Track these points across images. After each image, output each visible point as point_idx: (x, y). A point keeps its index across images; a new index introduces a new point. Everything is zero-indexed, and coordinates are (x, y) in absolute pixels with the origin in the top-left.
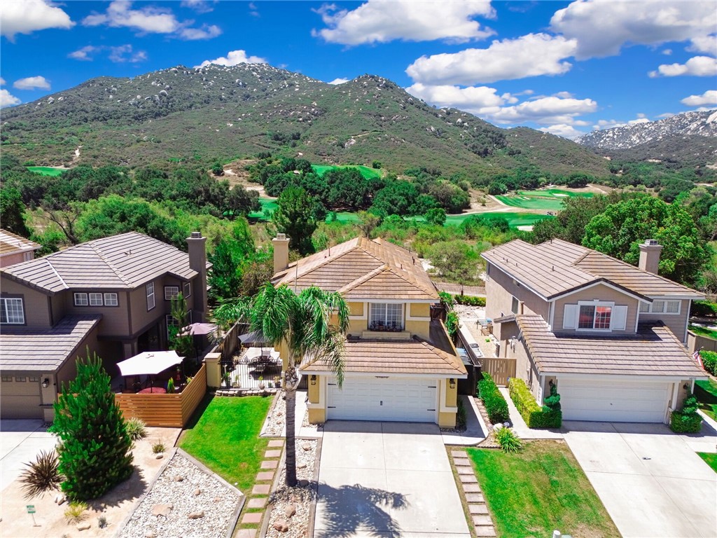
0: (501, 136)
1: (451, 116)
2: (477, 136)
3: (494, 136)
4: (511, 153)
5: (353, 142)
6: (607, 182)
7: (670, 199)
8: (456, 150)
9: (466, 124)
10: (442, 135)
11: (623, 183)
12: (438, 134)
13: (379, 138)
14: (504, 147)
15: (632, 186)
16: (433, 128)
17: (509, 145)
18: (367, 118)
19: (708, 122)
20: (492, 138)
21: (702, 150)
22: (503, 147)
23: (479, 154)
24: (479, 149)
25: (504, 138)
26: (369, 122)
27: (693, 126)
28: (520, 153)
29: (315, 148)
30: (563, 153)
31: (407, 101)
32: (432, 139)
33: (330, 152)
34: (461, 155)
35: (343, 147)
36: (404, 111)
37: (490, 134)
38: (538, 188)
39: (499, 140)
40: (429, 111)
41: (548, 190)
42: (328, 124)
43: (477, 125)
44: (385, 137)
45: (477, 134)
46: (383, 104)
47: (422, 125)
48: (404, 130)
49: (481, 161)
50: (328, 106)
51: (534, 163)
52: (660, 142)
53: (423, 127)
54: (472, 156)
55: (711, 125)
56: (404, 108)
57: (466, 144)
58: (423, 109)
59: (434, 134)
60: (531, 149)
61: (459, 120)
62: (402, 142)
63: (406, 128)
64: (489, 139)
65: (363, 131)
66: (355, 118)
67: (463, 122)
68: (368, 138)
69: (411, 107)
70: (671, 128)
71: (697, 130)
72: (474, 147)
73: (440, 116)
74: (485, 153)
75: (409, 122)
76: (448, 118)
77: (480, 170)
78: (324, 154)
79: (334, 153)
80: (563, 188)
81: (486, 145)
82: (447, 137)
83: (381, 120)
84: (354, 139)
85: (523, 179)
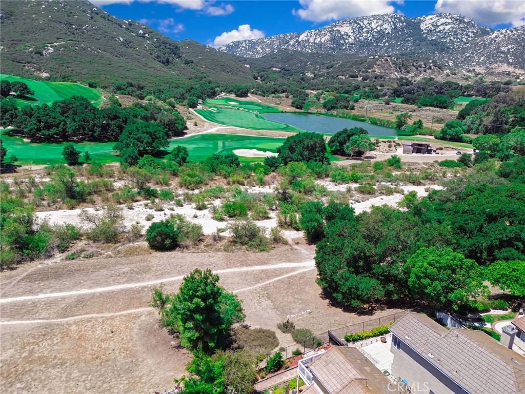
0: (176, 48)
1: (132, 27)
2: (159, 47)
3: (172, 47)
4: (187, 63)
5: (51, 50)
6: (260, 93)
7: (299, 107)
8: (144, 59)
9: (147, 35)
10: (130, 45)
11: (268, 92)
12: (127, 44)
13: (77, 48)
14: (181, 57)
15: (273, 95)
16: (121, 39)
17: (184, 55)
18: (58, 25)
19: (300, 40)
20: (171, 49)
21: (301, 62)
22: (179, 57)
23: (163, 63)
24: (162, 59)
25: (179, 50)
26: (61, 30)
27: (292, 42)
28: (192, 62)
29: (11, 54)
30: (222, 64)
31: (92, 12)
32: (123, 49)
33: (30, 60)
34: (150, 64)
35: (42, 55)
36: (92, 21)
37: (168, 46)
38: (216, 96)
39: (176, 51)
40: (114, 21)
41: (223, 99)
42: (18, 29)
43: (157, 37)
44: (82, 47)
45: (157, 45)
46: (71, 13)
47: (111, 36)
48: (96, 39)
49: (165, 70)
50: (12, 9)
51: (204, 71)
52: (276, 54)
53: (112, 37)
54: (159, 65)
55: (302, 42)
56: (92, 18)
57: (151, 54)
58: (108, 20)
59: (123, 44)
60: (200, 59)
61: (141, 31)
62: (99, 53)
63: (98, 38)
64: (168, 50)
65: (58, 39)
66: (47, 25)
67: (145, 34)
68: (65, 47)
69: (97, 17)
70: (280, 42)
71: (294, 45)
72: (158, 57)
73: (124, 26)
74: (167, 62)
75: (99, 32)
76: (131, 28)
77: (171, 81)
78: (23, 62)
79: (34, 60)
80: (233, 96)
81: (167, 55)
82: (134, 47)
83: (72, 28)
84: (51, 47)
85: (205, 90)
